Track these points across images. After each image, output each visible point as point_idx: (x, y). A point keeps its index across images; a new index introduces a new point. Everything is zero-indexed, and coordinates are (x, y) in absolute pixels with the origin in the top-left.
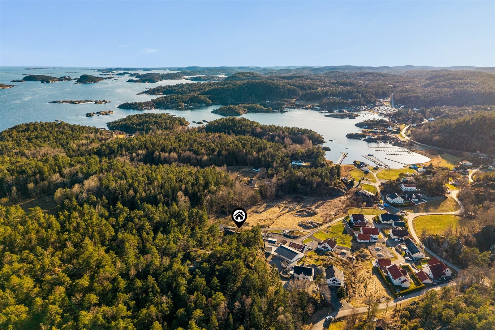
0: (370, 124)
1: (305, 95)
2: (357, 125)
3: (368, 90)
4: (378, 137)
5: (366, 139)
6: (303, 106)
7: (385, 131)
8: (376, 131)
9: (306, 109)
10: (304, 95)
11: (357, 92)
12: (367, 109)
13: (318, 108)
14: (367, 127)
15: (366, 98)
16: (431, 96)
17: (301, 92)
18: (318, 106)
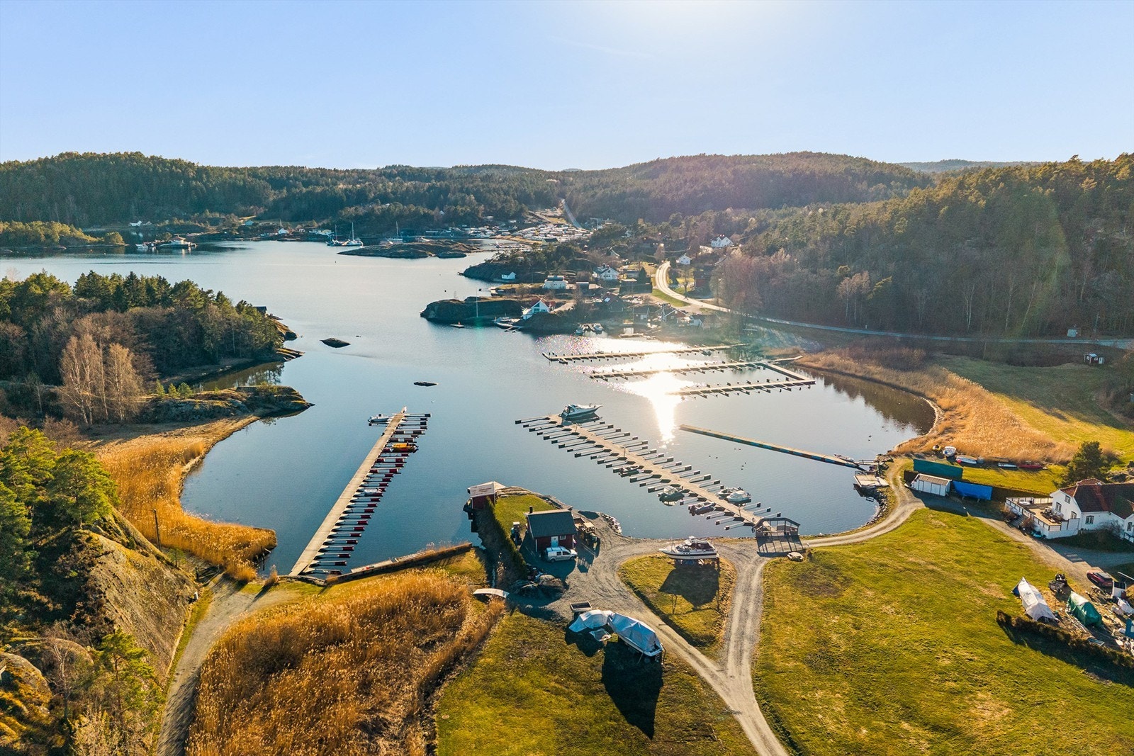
0: (524, 263)
1: (287, 202)
2: (471, 273)
3: (493, 186)
4: (578, 307)
5: (523, 322)
6: (272, 229)
7: (592, 286)
8: (558, 285)
9: (281, 238)
10: (283, 200)
11: (461, 191)
12: (498, 233)
13: (327, 232)
14: (512, 275)
15: (490, 204)
16: (677, 189)
17: (272, 196)
18: (323, 227)
